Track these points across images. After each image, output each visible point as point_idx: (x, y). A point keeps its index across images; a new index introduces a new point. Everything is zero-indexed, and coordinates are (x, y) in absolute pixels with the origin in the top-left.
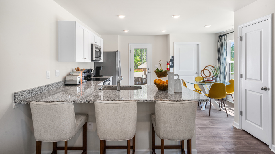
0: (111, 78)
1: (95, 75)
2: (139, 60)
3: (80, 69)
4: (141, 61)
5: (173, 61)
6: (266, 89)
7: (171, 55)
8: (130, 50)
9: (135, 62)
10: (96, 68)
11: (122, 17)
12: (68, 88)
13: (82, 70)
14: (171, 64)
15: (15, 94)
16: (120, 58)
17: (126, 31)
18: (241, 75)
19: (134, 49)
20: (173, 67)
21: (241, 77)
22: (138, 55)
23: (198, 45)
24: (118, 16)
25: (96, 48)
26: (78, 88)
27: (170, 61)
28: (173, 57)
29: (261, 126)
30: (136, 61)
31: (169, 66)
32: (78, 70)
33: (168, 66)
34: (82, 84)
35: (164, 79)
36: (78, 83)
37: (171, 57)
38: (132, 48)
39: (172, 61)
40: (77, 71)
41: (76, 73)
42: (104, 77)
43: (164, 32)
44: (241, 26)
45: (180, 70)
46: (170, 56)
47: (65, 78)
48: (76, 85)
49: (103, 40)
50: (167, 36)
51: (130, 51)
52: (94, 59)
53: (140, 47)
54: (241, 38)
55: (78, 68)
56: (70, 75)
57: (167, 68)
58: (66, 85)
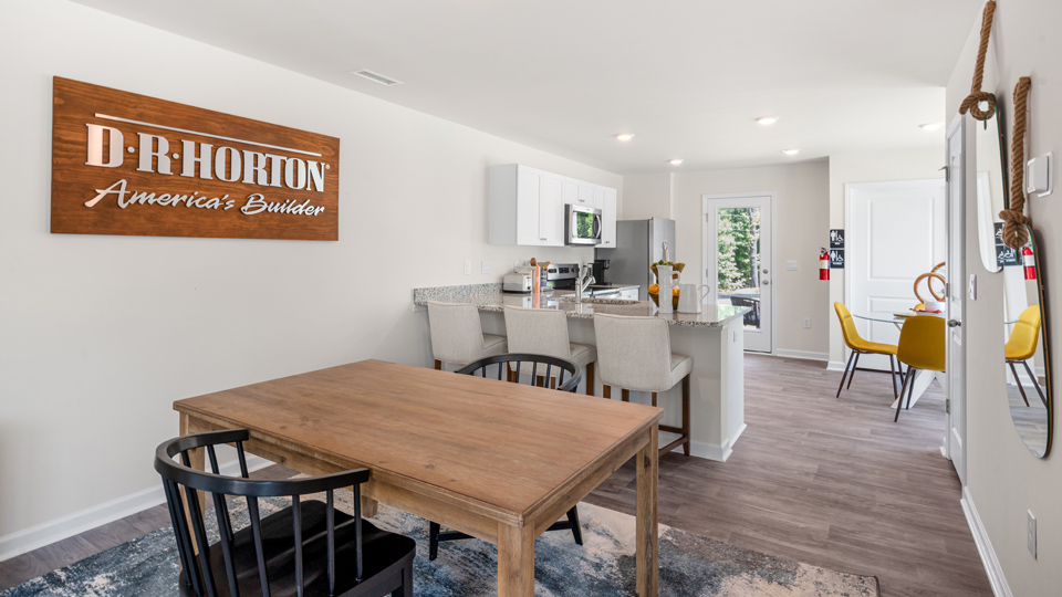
3: (538, 261)
5: (842, 245)
6: (958, 324)
7: (835, 224)
8: (707, 215)
11: (625, 138)
12: (508, 298)
13: (541, 264)
14: (833, 255)
15: (415, 290)
17: (676, 162)
19: (717, 210)
20: (842, 266)
24: (616, 135)
25: (580, 213)
26: (525, 299)
27: (833, 245)
28: (841, 233)
31: (826, 262)
32: (532, 263)
33: (825, 264)
36: (525, 290)
37: (834, 235)
38: (713, 207)
39: (838, 246)
41: (527, 270)
42: (613, 286)
44: (947, 134)
45: (871, 276)
46: (831, 231)
47: (503, 278)
48: (522, 292)
49: (613, 190)
50: (819, 165)
51: (704, 217)
54: (947, 169)
55: (533, 259)
57: (822, 271)
58: (505, 292)
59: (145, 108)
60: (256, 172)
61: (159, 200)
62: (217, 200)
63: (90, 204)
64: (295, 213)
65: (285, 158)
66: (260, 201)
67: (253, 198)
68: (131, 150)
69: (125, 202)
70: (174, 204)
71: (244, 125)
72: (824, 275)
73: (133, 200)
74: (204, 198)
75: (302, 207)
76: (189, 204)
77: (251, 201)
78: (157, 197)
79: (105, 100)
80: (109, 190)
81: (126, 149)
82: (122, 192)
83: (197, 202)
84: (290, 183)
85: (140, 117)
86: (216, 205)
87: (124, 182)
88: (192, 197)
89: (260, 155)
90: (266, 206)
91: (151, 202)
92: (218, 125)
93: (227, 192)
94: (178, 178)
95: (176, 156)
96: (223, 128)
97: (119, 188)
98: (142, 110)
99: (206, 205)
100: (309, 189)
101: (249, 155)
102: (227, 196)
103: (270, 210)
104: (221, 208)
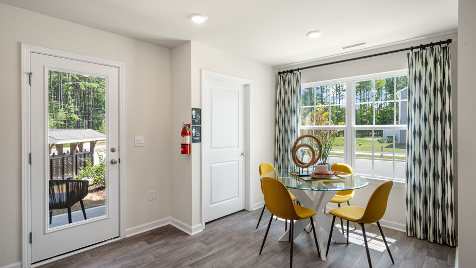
5: (200, 123)
7: (195, 105)
8: (30, 74)
19: (47, 73)
20: (200, 141)
23: (245, 86)
31: (187, 137)
33: (187, 140)
45: (211, 147)
46: (193, 109)
57: (185, 146)
72: (186, 149)
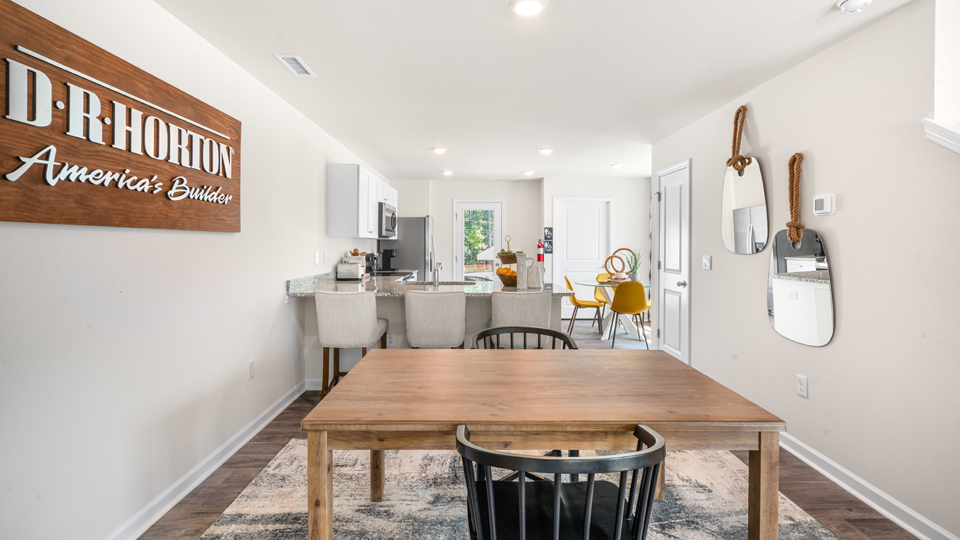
0: (415, 274)
1: (381, 266)
2: (482, 237)
3: (360, 252)
4: (485, 241)
5: (551, 238)
6: (684, 284)
7: (547, 224)
8: (456, 214)
9: (470, 245)
10: (382, 251)
11: (440, 151)
12: (341, 285)
13: (362, 254)
14: (546, 245)
15: (288, 282)
16: (433, 232)
17: (448, 173)
18: (659, 263)
19: (464, 213)
20: (551, 252)
21: (659, 268)
22: (478, 224)
23: (608, 202)
24: (433, 149)
25: (388, 210)
26: (360, 285)
27: (546, 238)
28: (551, 230)
29: (679, 349)
30: (472, 241)
31: (542, 249)
32: (355, 253)
33: (541, 251)
34: (365, 281)
35: (513, 267)
36: (360, 277)
37: (546, 231)
38: (461, 209)
39: (549, 239)
40: (354, 255)
41: (354, 259)
42: (400, 271)
43: (530, 174)
44: (659, 173)
45: (567, 258)
46: (545, 228)
47: (336, 268)
48: (357, 280)
49: (396, 192)
50: (538, 183)
51: (454, 216)
52: (384, 233)
53: (480, 208)
54: (659, 194)
55: (356, 250)
56: (342, 262)
57: (539, 256)
58: (338, 280)
59: (73, 51)
60: (180, 150)
61: (91, 177)
62: (147, 180)
63: (13, 177)
64: (210, 200)
65: (203, 138)
66: (184, 185)
67: (177, 182)
68: (61, 105)
69: (54, 177)
70: (106, 184)
71: (168, 93)
72: (540, 258)
73: (63, 175)
74: (135, 178)
75: (216, 194)
76: (121, 185)
77: (176, 185)
78: (89, 173)
79: (27, 29)
80: (35, 159)
81: (54, 104)
82: (51, 163)
83: (129, 182)
84: (207, 167)
85: (67, 61)
86: (147, 188)
87: (53, 149)
88: (124, 176)
89: (183, 131)
90: (188, 192)
91: (83, 179)
92: (146, 89)
93: (156, 172)
94: (109, 149)
95: (108, 121)
96: (150, 93)
97: (47, 156)
98: (70, 53)
99: (137, 186)
100: (221, 174)
101: (174, 129)
102: (155, 177)
103: (192, 197)
104: (151, 191)
